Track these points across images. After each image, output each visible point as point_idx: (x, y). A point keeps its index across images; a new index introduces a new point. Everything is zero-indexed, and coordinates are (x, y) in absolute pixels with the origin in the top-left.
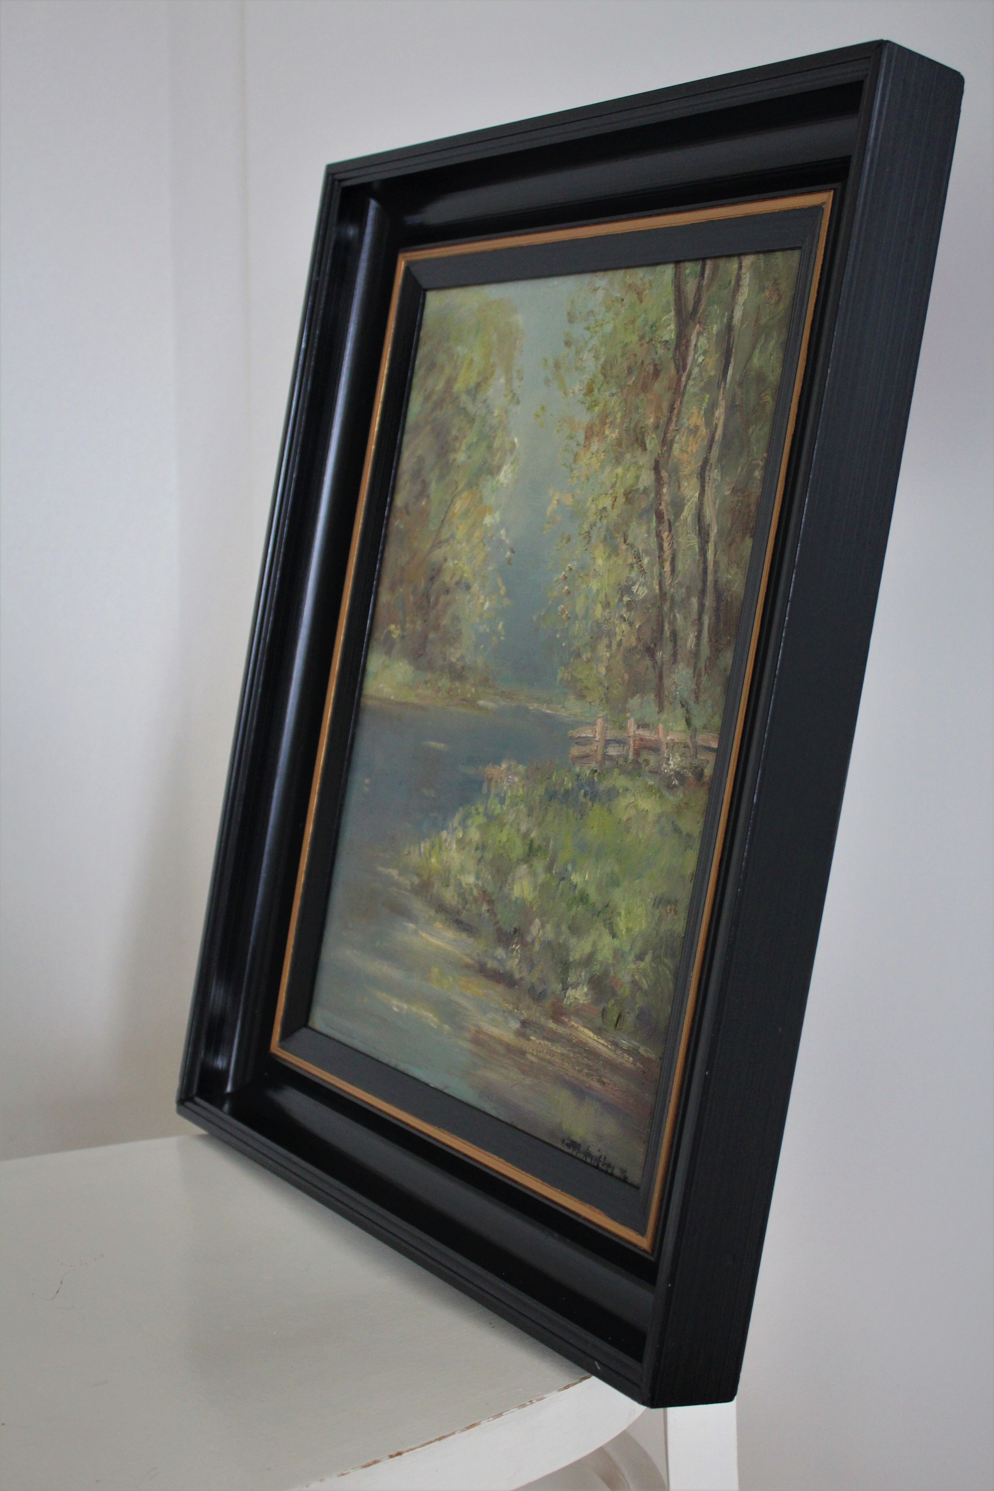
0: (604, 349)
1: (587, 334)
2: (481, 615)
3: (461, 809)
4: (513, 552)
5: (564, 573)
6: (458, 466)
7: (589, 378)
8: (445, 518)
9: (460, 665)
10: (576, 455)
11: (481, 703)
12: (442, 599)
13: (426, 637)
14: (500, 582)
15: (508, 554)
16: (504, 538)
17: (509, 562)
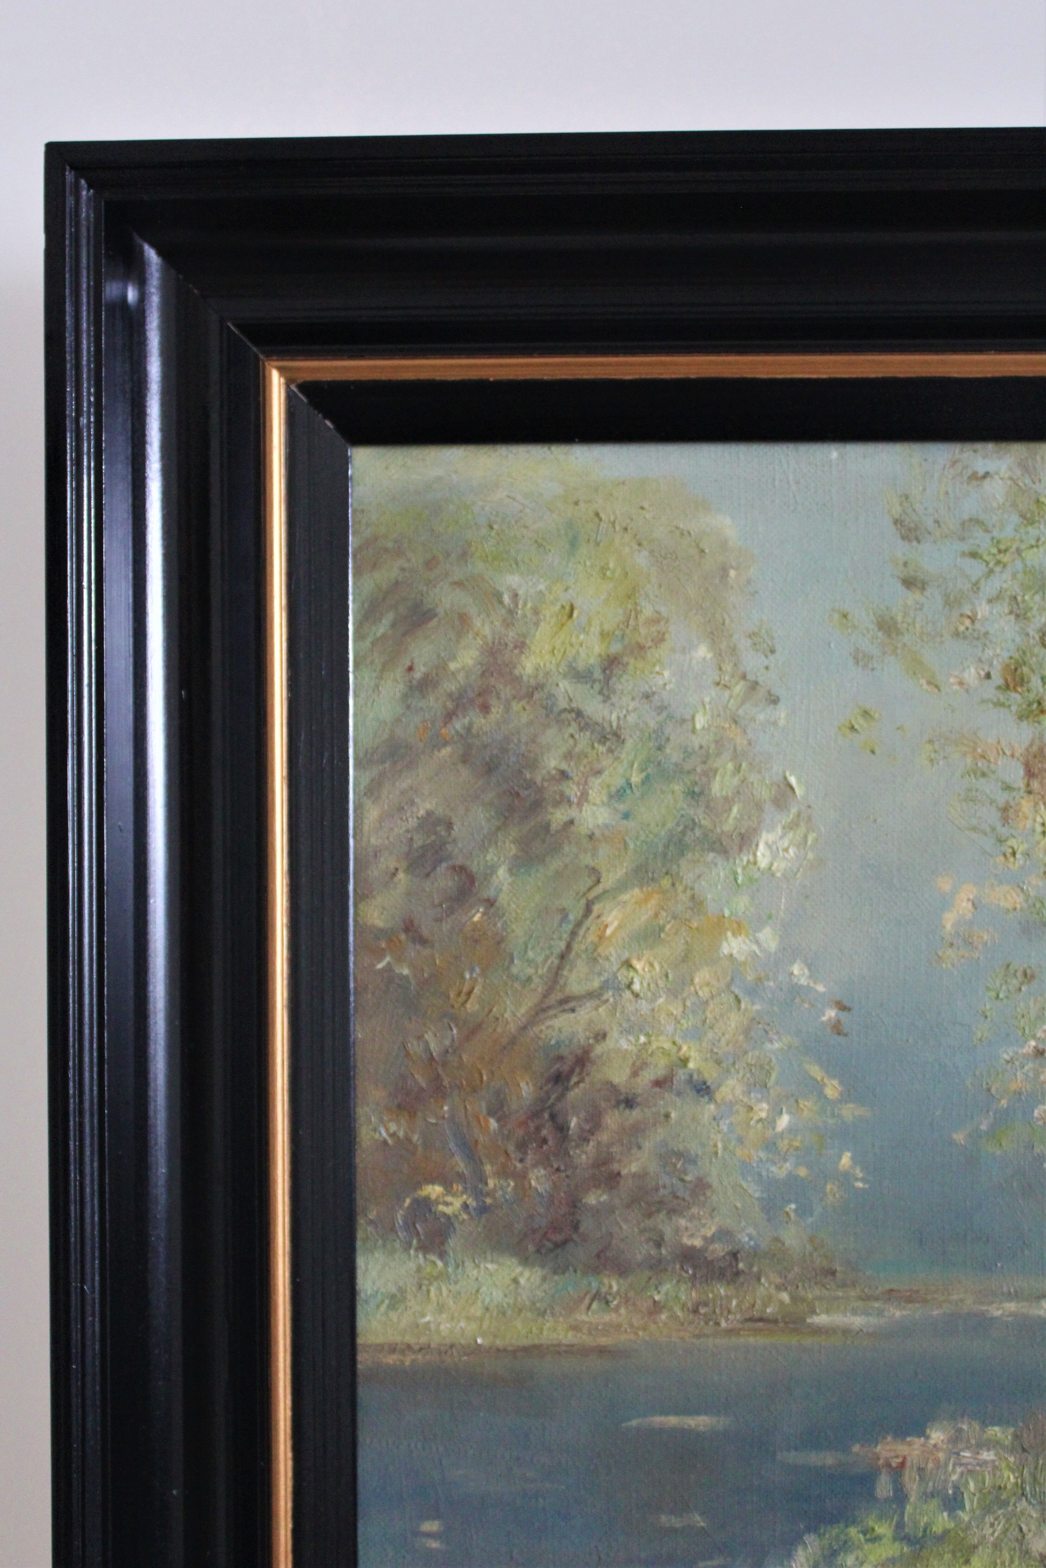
0: (1037, 598)
1: (976, 569)
2: (770, 1145)
3: (810, 1539)
4: (842, 1007)
5: (1033, 1043)
6: (591, 837)
7: (1005, 655)
8: (569, 947)
9: (719, 1249)
10: (1006, 812)
11: (821, 1319)
12: (612, 1120)
13: (574, 1204)
14: (816, 1071)
15: (831, 1013)
16: (803, 981)
17: (837, 1028)
